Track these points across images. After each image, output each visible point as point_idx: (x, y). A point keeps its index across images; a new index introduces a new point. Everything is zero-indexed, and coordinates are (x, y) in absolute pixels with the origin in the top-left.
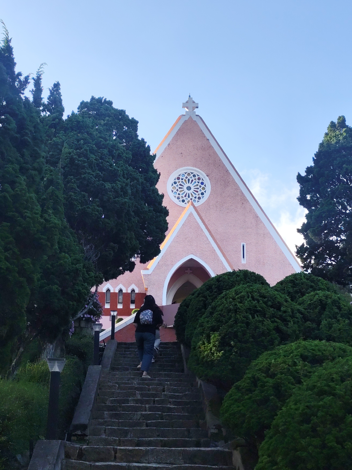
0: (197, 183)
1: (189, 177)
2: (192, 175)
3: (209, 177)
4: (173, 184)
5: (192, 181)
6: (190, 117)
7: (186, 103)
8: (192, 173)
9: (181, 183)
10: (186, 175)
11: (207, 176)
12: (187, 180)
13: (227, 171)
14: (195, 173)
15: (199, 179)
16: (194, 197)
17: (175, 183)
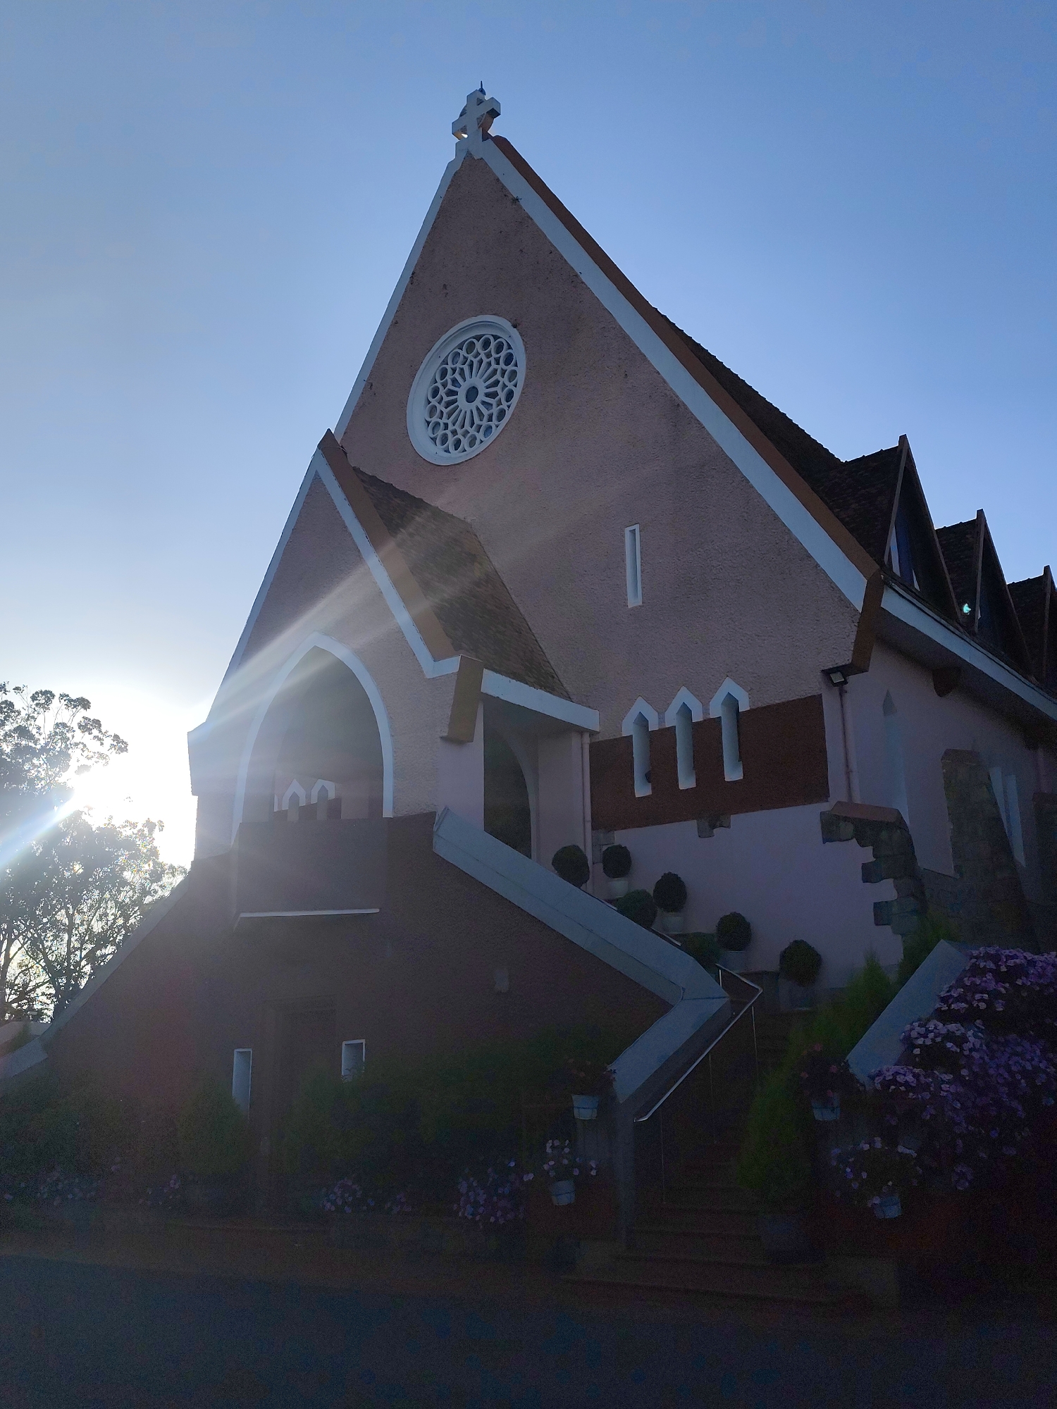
0: (494, 366)
1: (470, 357)
2: (479, 345)
3: (519, 327)
4: (430, 399)
5: (481, 362)
6: (469, 155)
7: (461, 115)
8: (478, 338)
9: (450, 386)
10: (463, 353)
11: (515, 326)
12: (466, 368)
13: (575, 279)
14: (487, 332)
15: (499, 348)
16: (485, 419)
17: (435, 392)
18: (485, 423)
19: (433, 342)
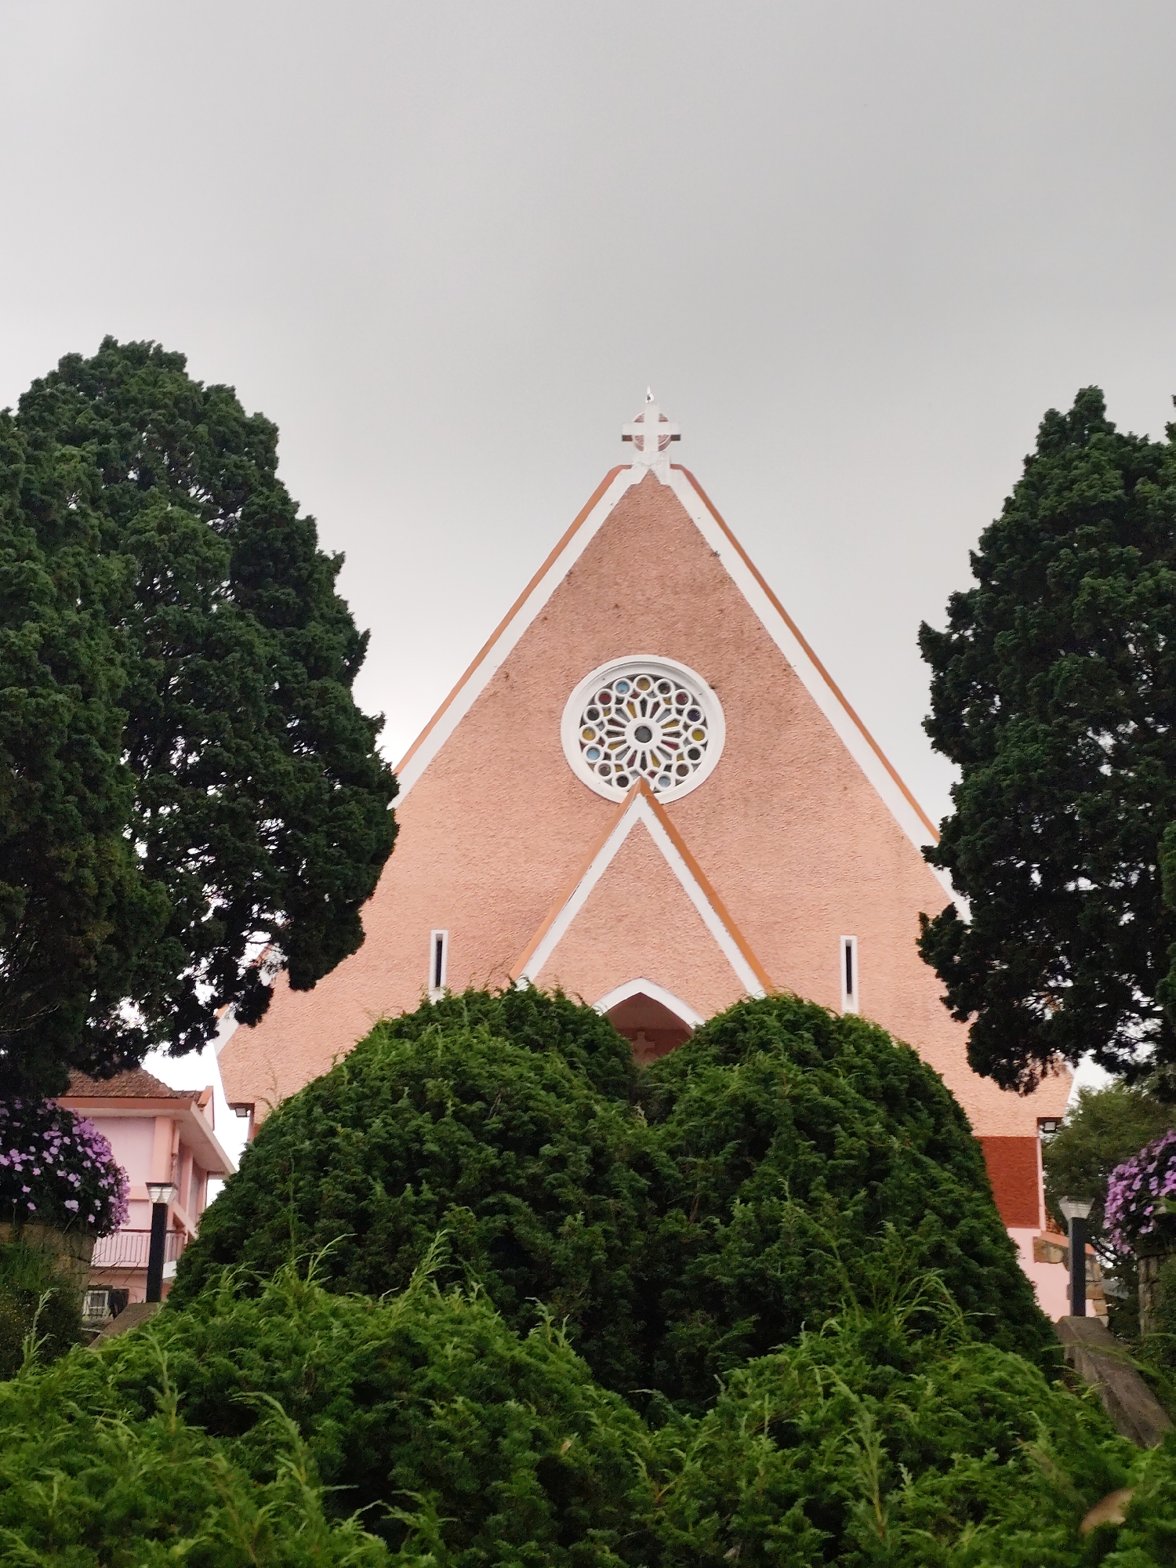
0: (674, 715)
1: (643, 694)
2: (654, 686)
3: (718, 690)
4: (586, 719)
5: (657, 705)
6: (651, 475)
7: (636, 421)
8: (656, 678)
9: (613, 715)
10: (633, 686)
11: (713, 688)
12: (637, 702)
13: (787, 669)
14: (668, 678)
15: (682, 699)
16: (663, 767)
17: (593, 714)
18: (661, 772)
19: (598, 661)
